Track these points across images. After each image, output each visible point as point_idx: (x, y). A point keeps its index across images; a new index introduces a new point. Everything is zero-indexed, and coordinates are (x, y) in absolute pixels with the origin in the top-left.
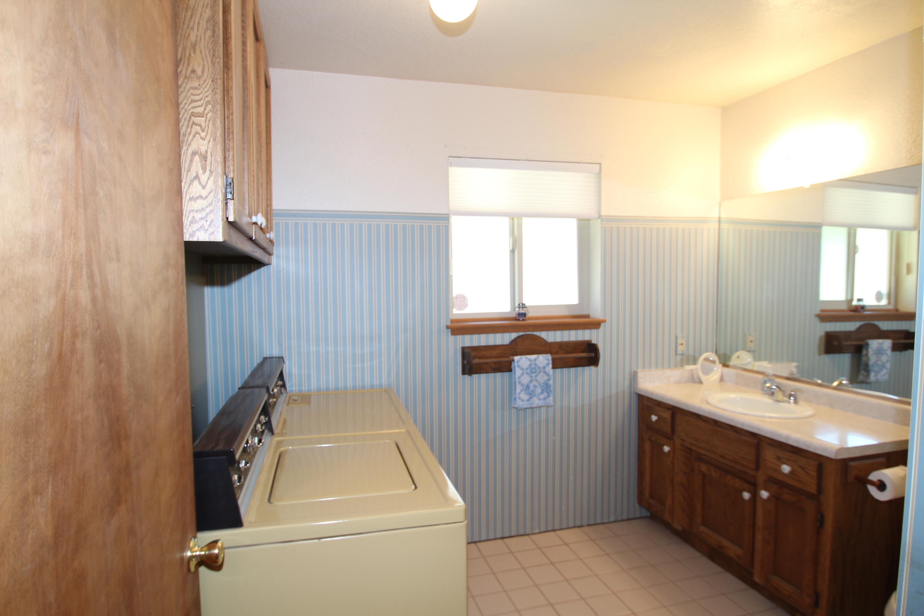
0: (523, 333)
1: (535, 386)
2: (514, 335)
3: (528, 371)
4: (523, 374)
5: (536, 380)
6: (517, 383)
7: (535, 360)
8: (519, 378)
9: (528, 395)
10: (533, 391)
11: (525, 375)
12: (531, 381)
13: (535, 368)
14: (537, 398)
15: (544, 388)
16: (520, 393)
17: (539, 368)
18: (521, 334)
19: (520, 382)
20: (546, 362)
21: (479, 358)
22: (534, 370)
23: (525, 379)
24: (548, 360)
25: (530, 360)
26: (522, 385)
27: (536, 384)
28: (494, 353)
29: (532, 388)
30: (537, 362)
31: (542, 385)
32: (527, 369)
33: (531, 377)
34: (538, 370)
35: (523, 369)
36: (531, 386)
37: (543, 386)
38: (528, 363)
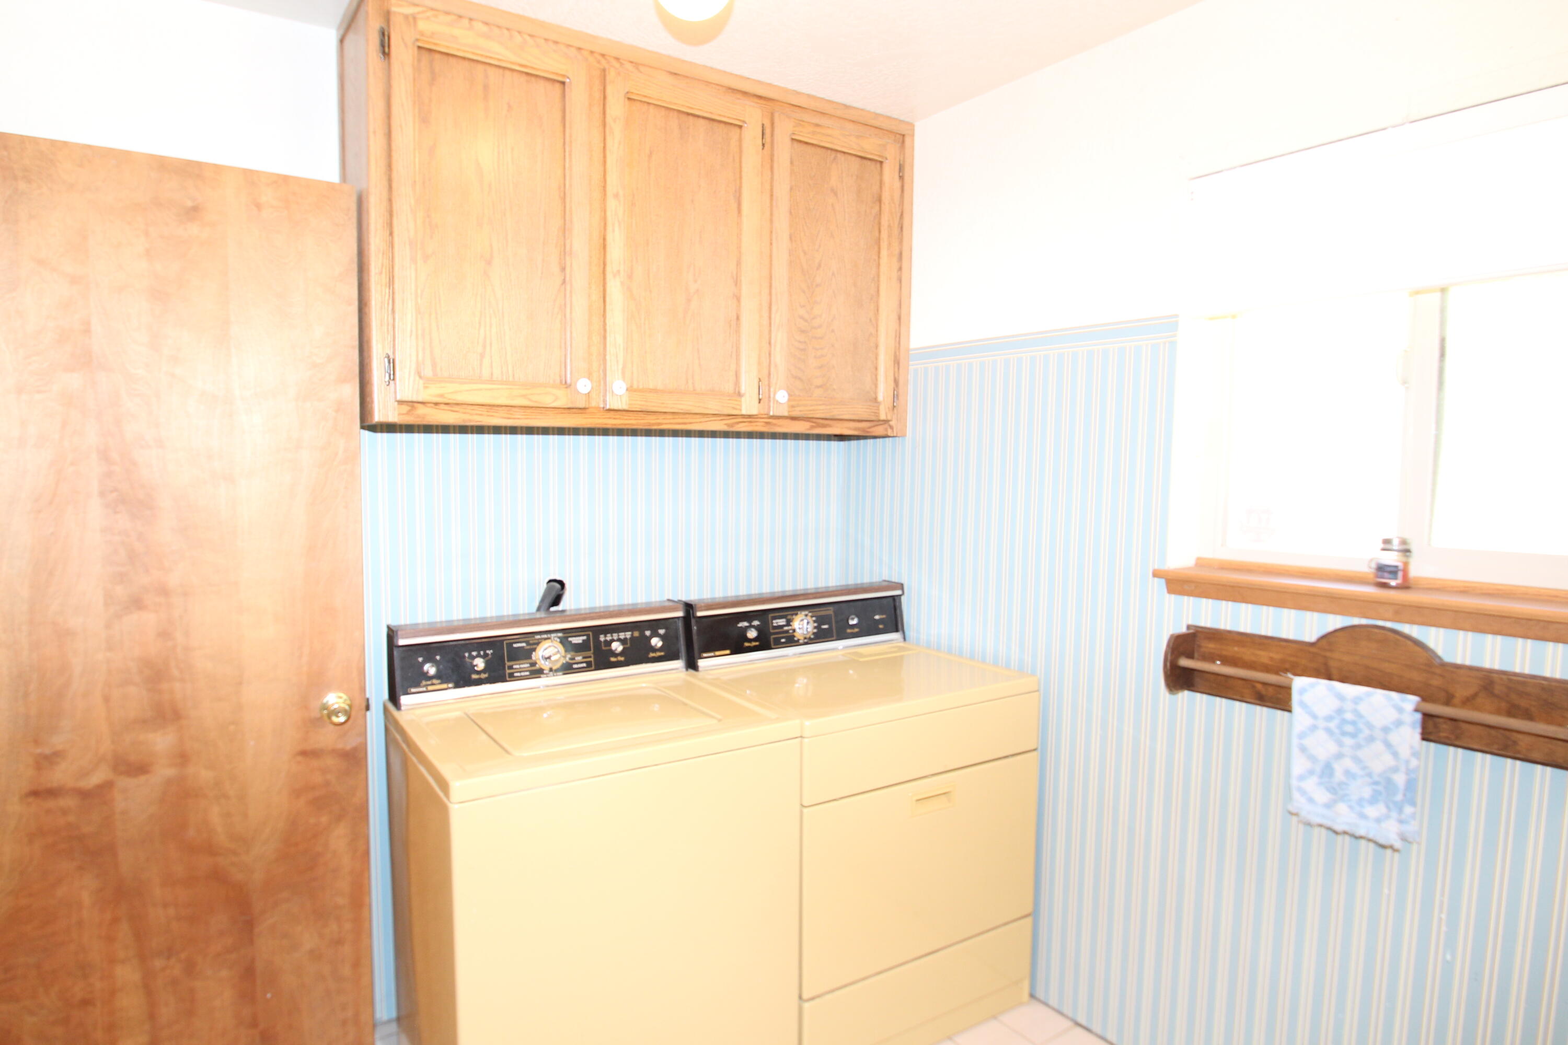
0: (1364, 621)
1: (1347, 773)
2: (1335, 622)
3: (1332, 725)
4: (1314, 728)
5: (1357, 760)
6: (1295, 751)
7: (1357, 700)
8: (1302, 736)
9: (1328, 789)
10: (1341, 784)
11: (1321, 735)
12: (1339, 756)
13: (1353, 723)
14: (1351, 807)
15: (1379, 788)
16: (1301, 778)
17: (1370, 726)
18: (1356, 621)
19: (1303, 749)
20: (1392, 715)
21: (1226, 661)
22: (1349, 728)
23: (1323, 747)
24: (1400, 710)
25: (1341, 698)
26: (1313, 758)
27: (1354, 768)
28: (1264, 656)
29: (1339, 775)
30: (1362, 708)
31: (1376, 778)
32: (1329, 718)
33: (1340, 744)
34: (1367, 732)
35: (1315, 717)
36: (1338, 768)
37: (1376, 783)
38: (1333, 704)
